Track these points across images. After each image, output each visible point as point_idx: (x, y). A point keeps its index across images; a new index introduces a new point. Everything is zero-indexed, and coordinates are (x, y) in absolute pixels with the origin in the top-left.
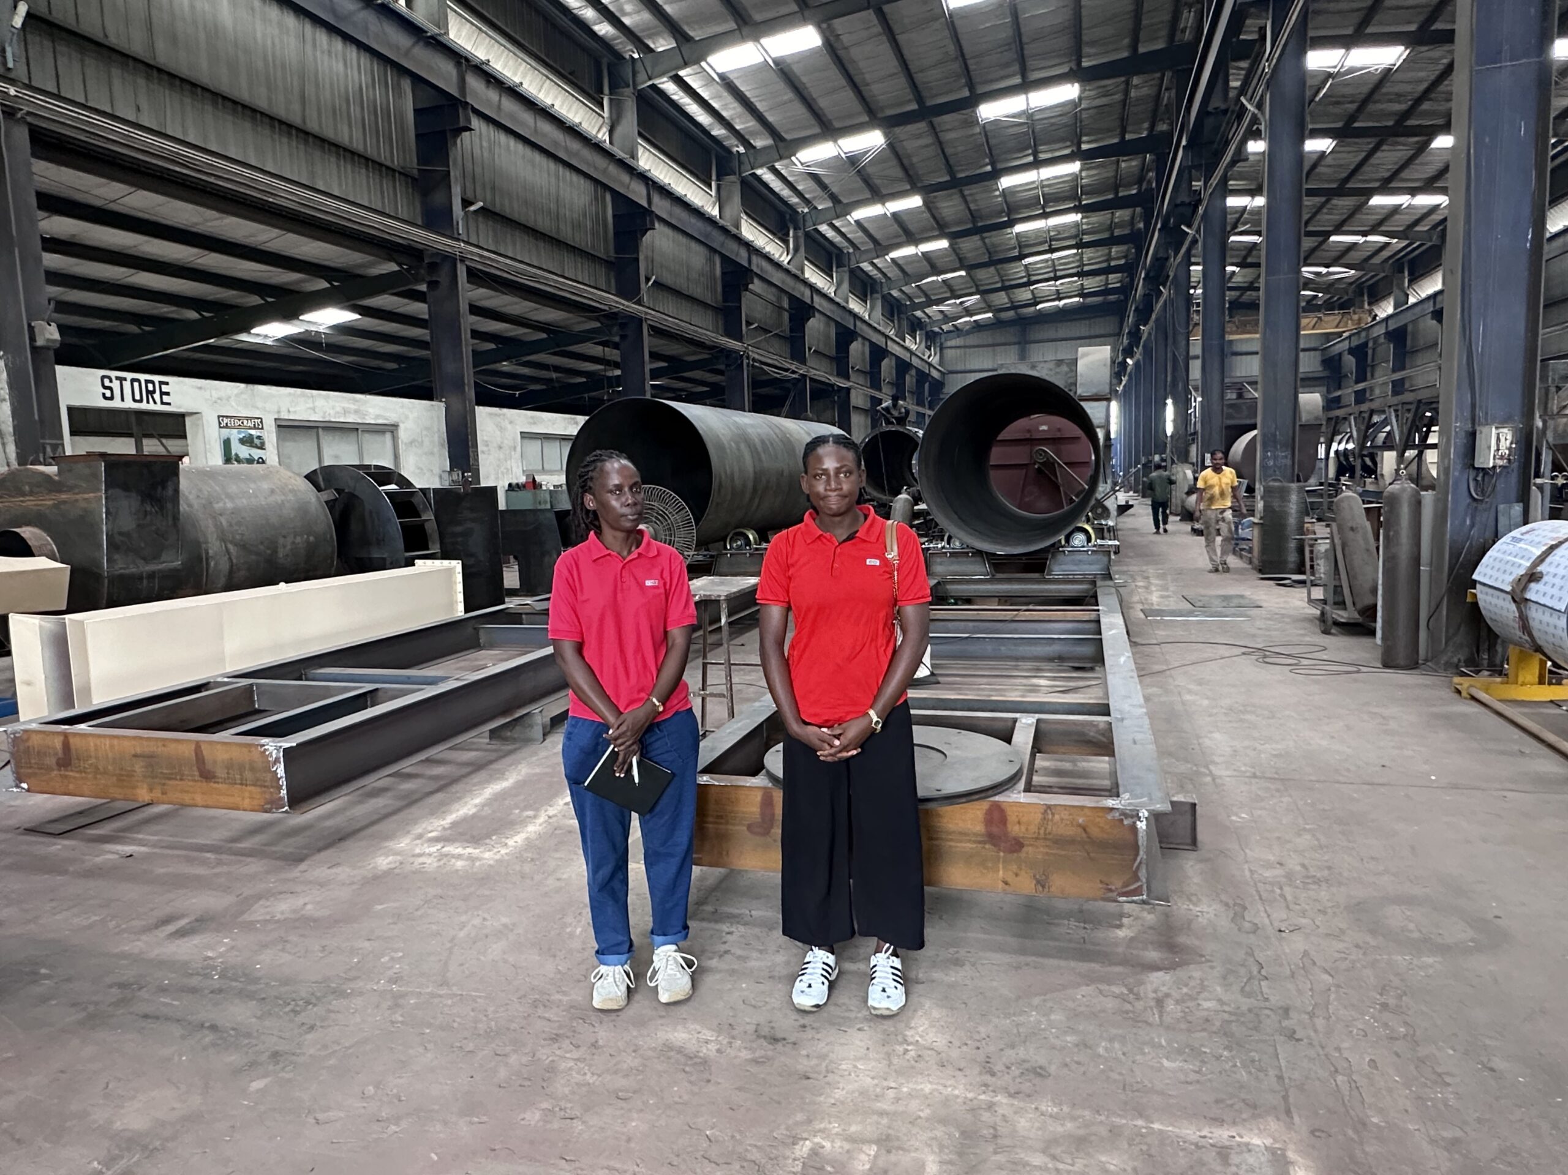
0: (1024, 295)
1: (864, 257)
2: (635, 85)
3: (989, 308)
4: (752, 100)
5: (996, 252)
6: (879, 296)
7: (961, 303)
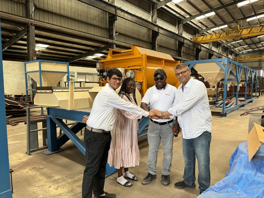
2: (157, 8)
4: (184, 8)
7: (243, 47)
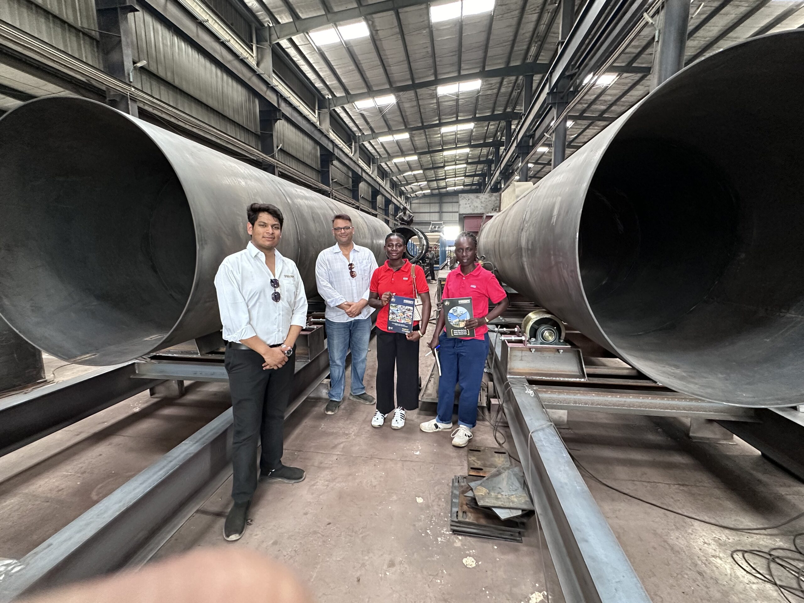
0: (443, 184)
1: (384, 160)
3: (429, 188)
4: (334, 67)
5: (435, 164)
6: (388, 179)
